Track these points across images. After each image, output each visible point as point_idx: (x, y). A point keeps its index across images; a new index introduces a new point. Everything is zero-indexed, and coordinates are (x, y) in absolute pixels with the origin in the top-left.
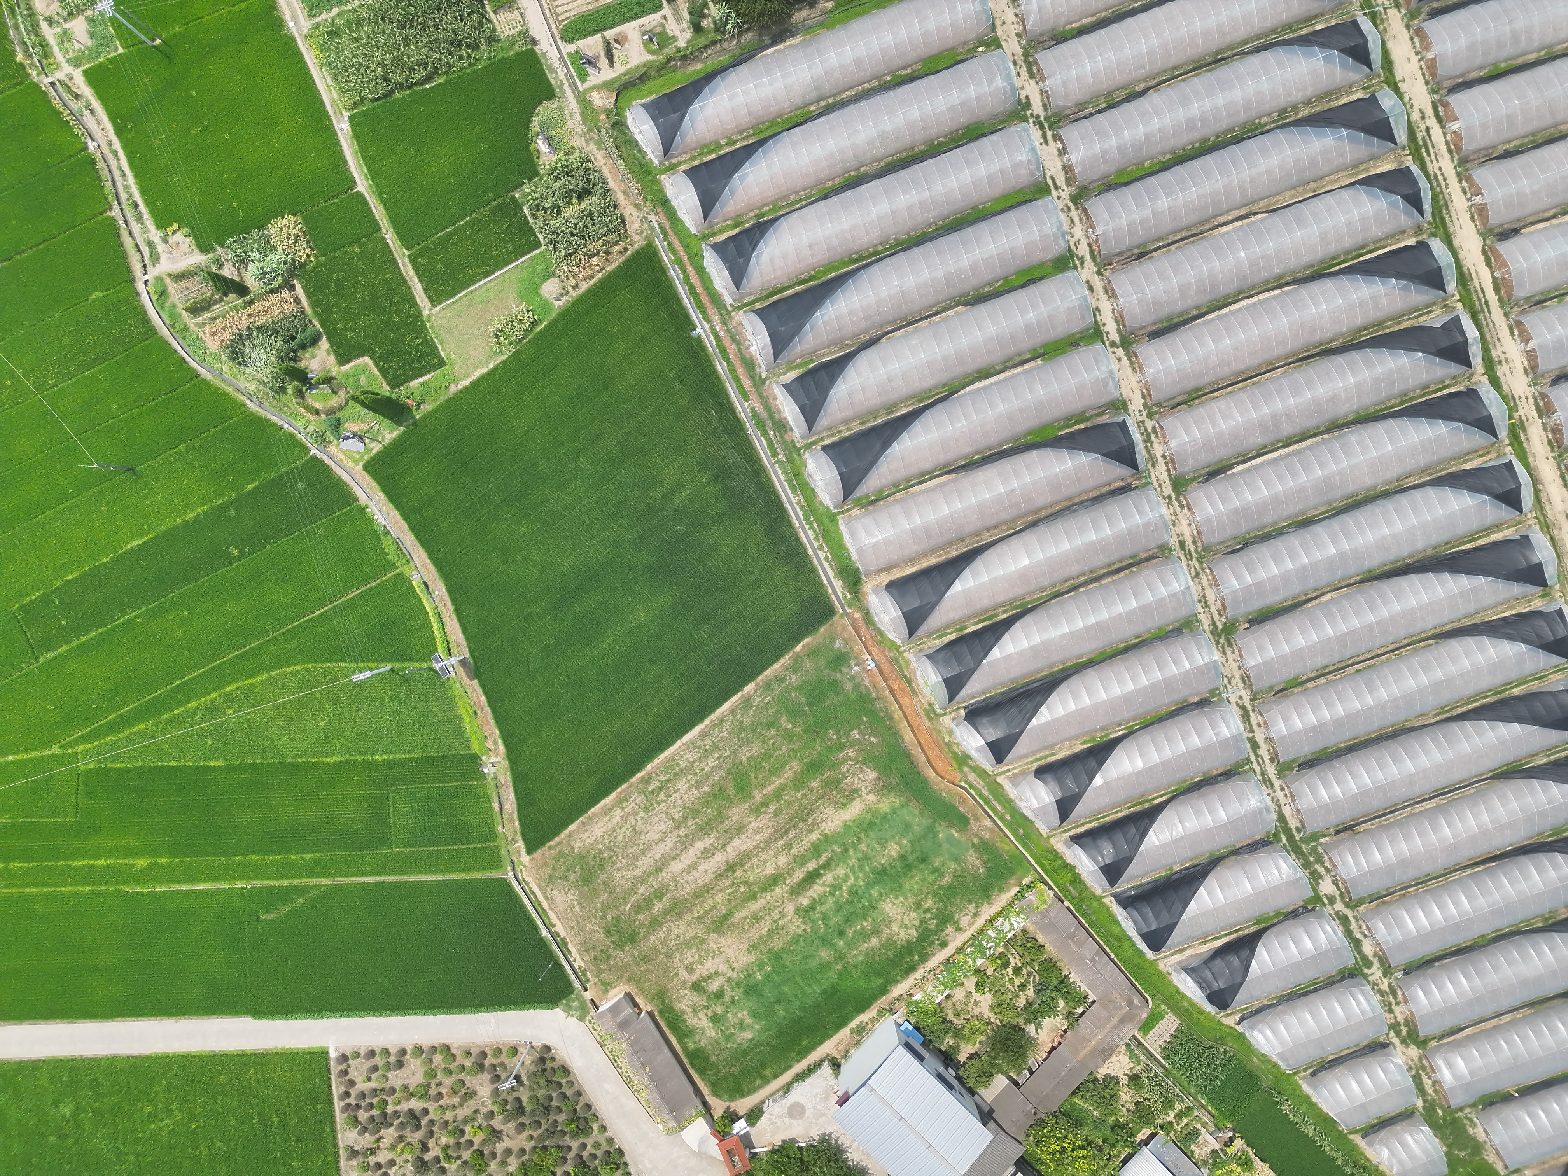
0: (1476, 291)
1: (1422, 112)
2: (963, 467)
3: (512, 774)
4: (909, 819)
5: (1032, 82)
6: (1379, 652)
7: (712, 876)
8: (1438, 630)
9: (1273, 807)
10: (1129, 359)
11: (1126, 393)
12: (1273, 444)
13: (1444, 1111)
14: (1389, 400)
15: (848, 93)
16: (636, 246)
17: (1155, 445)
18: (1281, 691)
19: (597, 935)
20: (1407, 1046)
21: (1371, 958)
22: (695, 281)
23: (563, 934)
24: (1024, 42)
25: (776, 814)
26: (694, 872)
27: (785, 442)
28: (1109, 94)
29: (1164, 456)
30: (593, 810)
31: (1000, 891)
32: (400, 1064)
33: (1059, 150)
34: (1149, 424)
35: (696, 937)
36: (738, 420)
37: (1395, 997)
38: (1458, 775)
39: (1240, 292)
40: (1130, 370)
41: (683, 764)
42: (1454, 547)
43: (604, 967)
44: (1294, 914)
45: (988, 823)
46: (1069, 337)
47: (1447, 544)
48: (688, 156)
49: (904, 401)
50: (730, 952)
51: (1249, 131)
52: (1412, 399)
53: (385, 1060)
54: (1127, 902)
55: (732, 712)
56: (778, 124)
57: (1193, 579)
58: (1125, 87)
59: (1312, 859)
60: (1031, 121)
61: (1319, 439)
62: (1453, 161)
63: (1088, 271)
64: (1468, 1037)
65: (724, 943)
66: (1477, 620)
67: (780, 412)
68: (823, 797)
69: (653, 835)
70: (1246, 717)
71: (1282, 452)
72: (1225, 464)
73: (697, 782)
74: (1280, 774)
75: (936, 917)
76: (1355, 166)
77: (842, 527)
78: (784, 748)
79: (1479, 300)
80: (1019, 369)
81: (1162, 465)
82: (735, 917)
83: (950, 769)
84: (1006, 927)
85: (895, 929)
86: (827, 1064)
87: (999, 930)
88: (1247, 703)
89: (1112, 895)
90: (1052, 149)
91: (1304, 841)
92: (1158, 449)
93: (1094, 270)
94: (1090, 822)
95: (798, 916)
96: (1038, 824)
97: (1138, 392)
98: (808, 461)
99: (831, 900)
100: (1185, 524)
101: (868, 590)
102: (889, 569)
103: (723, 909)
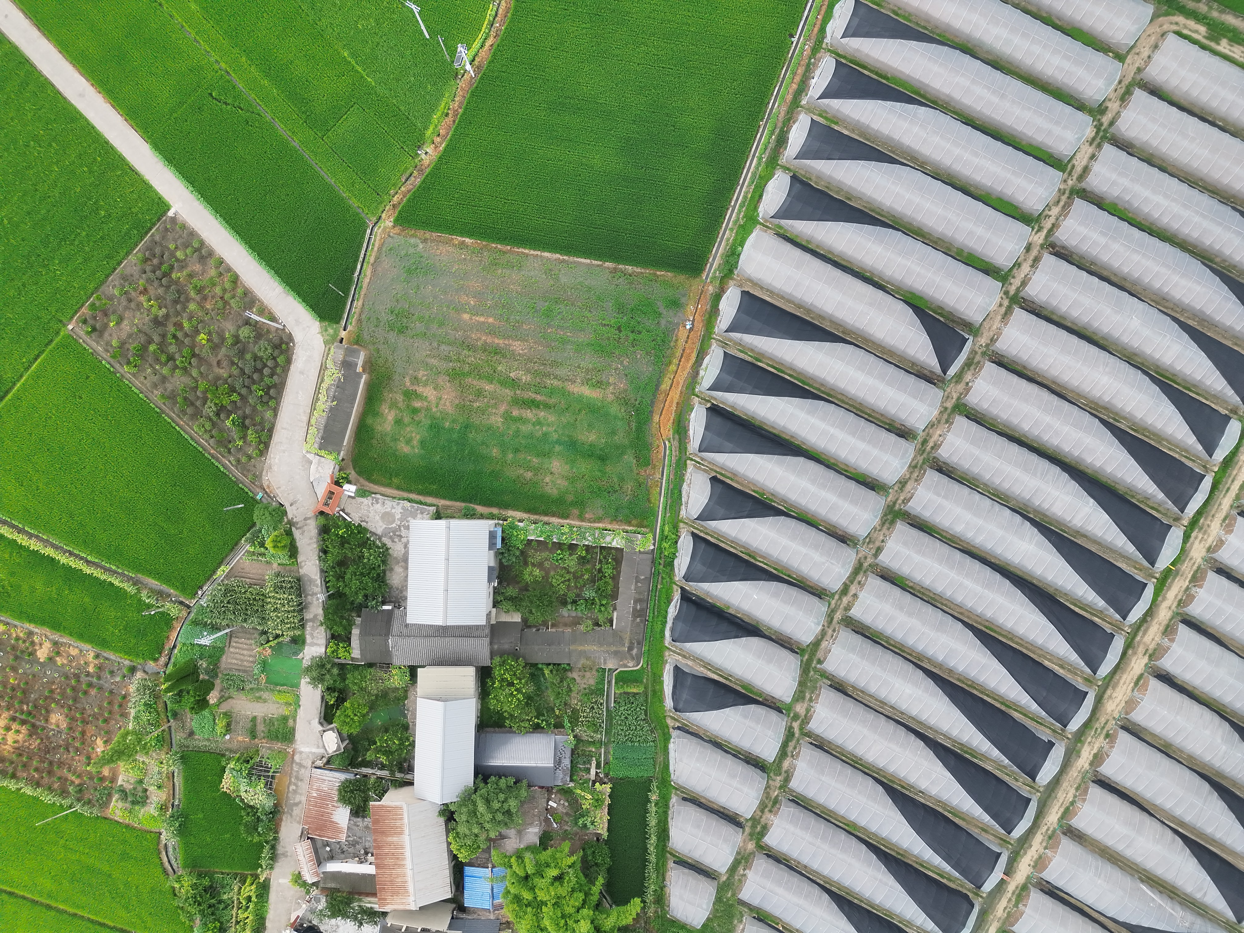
0: (1229, 477)
2: (856, 272)
3: (432, 169)
4: (619, 430)
5: (1119, 103)
7: (480, 344)
8: (1010, 636)
10: (1007, 310)
11: (985, 326)
13: (732, 895)
14: (1120, 484)
17: (969, 373)
19: (384, 307)
21: (782, 771)
23: (365, 285)
24: (1137, 76)
27: (775, 152)
29: (967, 384)
30: (455, 237)
31: (624, 521)
33: (1093, 154)
34: (978, 358)
36: (763, 111)
37: (773, 806)
40: (1001, 317)
45: (658, 477)
46: (987, 263)
49: (864, 200)
50: (445, 395)
55: (586, 268)
57: (910, 466)
58: (1163, 161)
59: (809, 684)
60: (1096, 123)
63: (1037, 238)
65: (448, 387)
67: (791, 132)
70: (857, 571)
72: (995, 423)
74: (842, 622)
75: (577, 497)
77: (754, 233)
79: (1226, 483)
81: (961, 387)
82: (469, 380)
83: (670, 425)
84: (608, 539)
85: (547, 479)
86: (433, 509)
87: (604, 537)
88: (866, 565)
89: (682, 588)
90: (1090, 150)
91: (816, 670)
92: (968, 377)
93: (1041, 241)
94: (712, 536)
95: (503, 416)
96: (683, 507)
97: (992, 334)
98: (776, 176)
99: (530, 427)
100: (938, 432)
101: (731, 283)
102: (755, 284)
103: (467, 368)
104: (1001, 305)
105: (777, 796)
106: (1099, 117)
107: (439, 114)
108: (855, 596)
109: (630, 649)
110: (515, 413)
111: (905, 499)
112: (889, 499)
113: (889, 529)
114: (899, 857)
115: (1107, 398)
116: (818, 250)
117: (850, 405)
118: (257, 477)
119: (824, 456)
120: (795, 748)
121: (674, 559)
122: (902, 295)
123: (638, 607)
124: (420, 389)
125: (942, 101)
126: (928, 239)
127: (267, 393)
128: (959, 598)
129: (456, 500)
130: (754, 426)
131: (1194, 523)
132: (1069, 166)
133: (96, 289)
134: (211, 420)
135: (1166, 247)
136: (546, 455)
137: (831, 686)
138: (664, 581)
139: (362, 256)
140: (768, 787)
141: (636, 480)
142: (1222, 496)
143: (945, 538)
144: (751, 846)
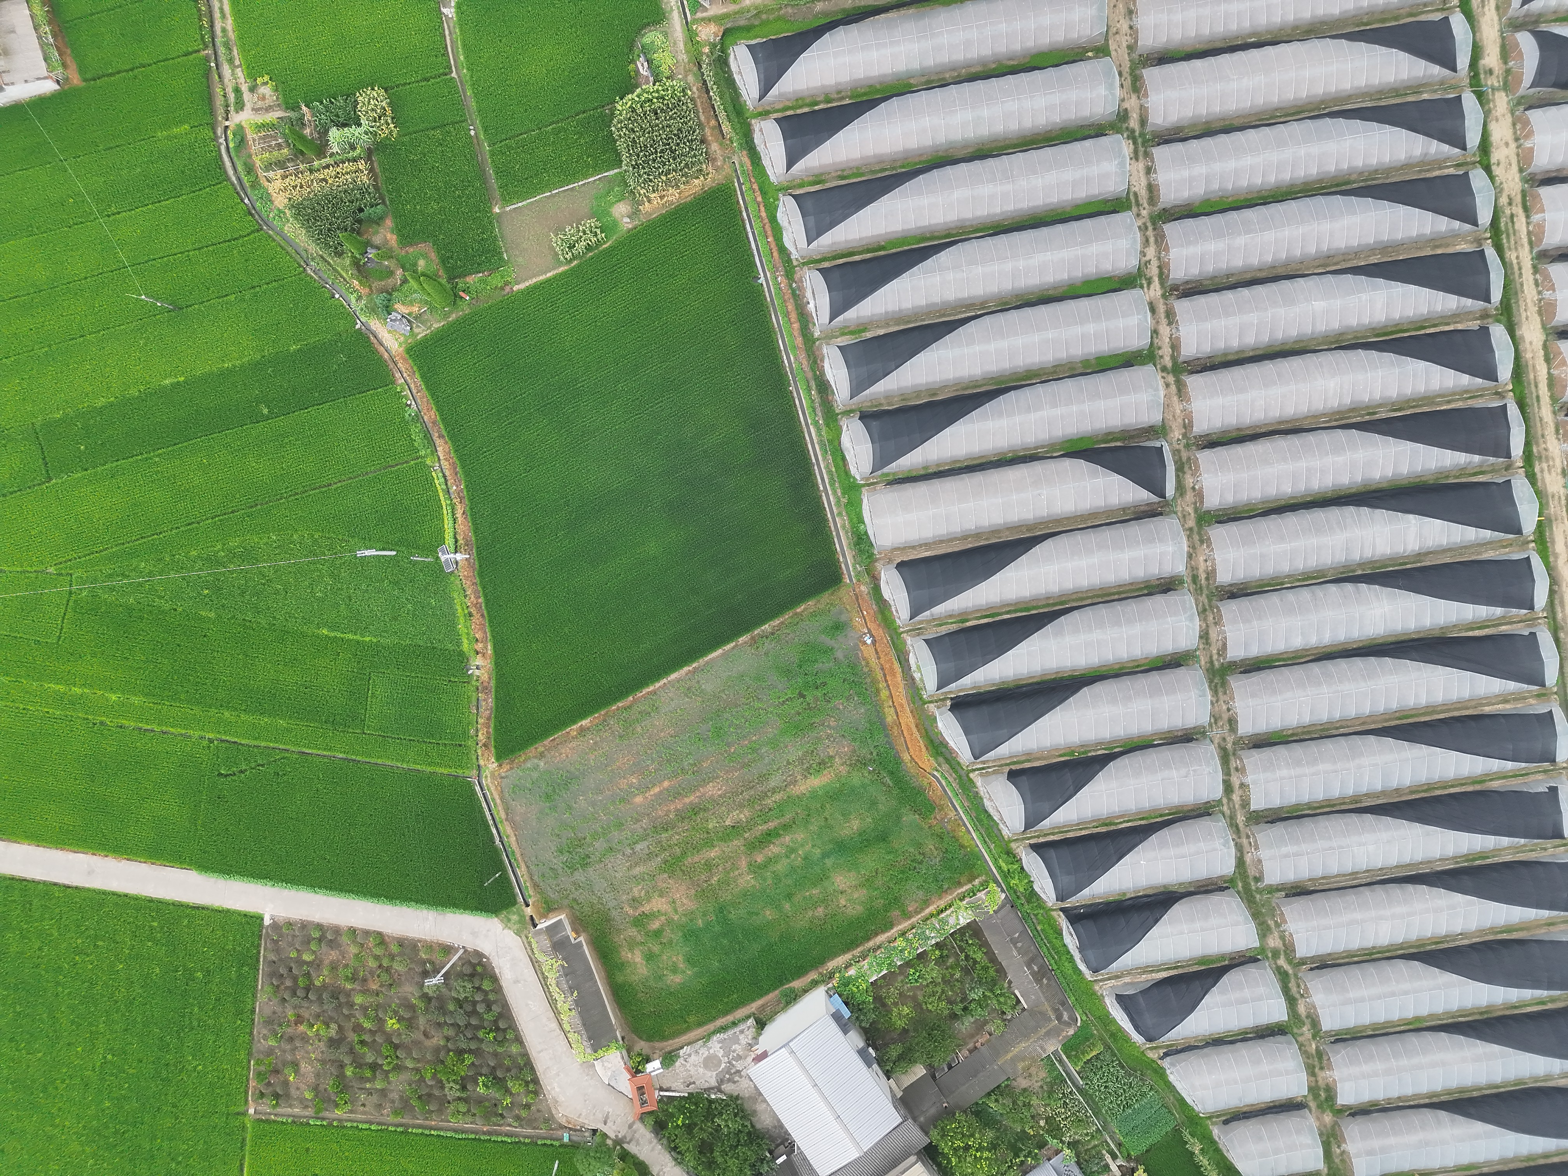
0: (1530, 384)
1: (1510, 198)
3: (496, 679)
5: (1134, 97)
7: (674, 816)
10: (1178, 386)
11: (1168, 419)
15: (951, 74)
16: (714, 183)
17: (1188, 476)
19: (550, 852)
21: (1303, 1019)
23: (514, 846)
24: (1133, 56)
27: (825, 404)
30: (569, 729)
31: (952, 885)
33: (1147, 168)
34: (1185, 454)
36: (782, 374)
37: (1320, 1062)
45: (953, 816)
46: (1123, 356)
48: (783, 106)
50: (676, 894)
54: (1075, 917)
55: (721, 661)
56: (877, 90)
57: (1199, 614)
58: (1223, 119)
59: (1263, 911)
60: (1125, 134)
62: (1531, 252)
63: (1154, 293)
65: (673, 884)
67: (826, 374)
70: (1225, 759)
74: (1248, 822)
75: (885, 897)
76: (1434, 239)
77: (865, 500)
79: (1531, 394)
81: (1189, 497)
82: (688, 860)
83: (926, 755)
84: (952, 921)
85: (843, 902)
86: (751, 1022)
87: (944, 922)
88: (1229, 746)
89: (1062, 910)
90: (1141, 165)
91: (1260, 891)
92: (1189, 481)
93: (1159, 292)
94: (1053, 834)
95: (750, 871)
96: (1001, 826)
97: (1180, 421)
98: (845, 428)
99: (785, 862)
100: (1201, 559)
101: (879, 565)
102: (903, 549)
103: (678, 850)
104: (1167, 385)
105: (1317, 1047)
106: (1125, 126)
107: (462, 620)
108: (1242, 785)
109: (1059, 1018)
110: (760, 858)
111: (1218, 650)
112: (1203, 663)
113: (1225, 693)
114: (1486, 1016)
115: (1347, 401)
116: (941, 469)
117: (1091, 597)
118: (549, 1120)
119: (1104, 669)
120: (1299, 986)
121: (1032, 887)
122: (1060, 450)
123: (1035, 968)
124: (646, 908)
125: (957, 228)
126: (1045, 374)
127: (498, 1029)
128: (1352, 712)
129: (766, 994)
130: (1010, 690)
131: (1528, 457)
132: (1132, 197)
133: (250, 1054)
134: (459, 1099)
135: (1292, 206)
136: (822, 878)
137: (1287, 896)
138: (1040, 916)
139: (489, 818)
140: (1301, 1046)
141: (932, 834)
142: (1537, 410)
143: (1289, 659)
144: (1328, 1118)
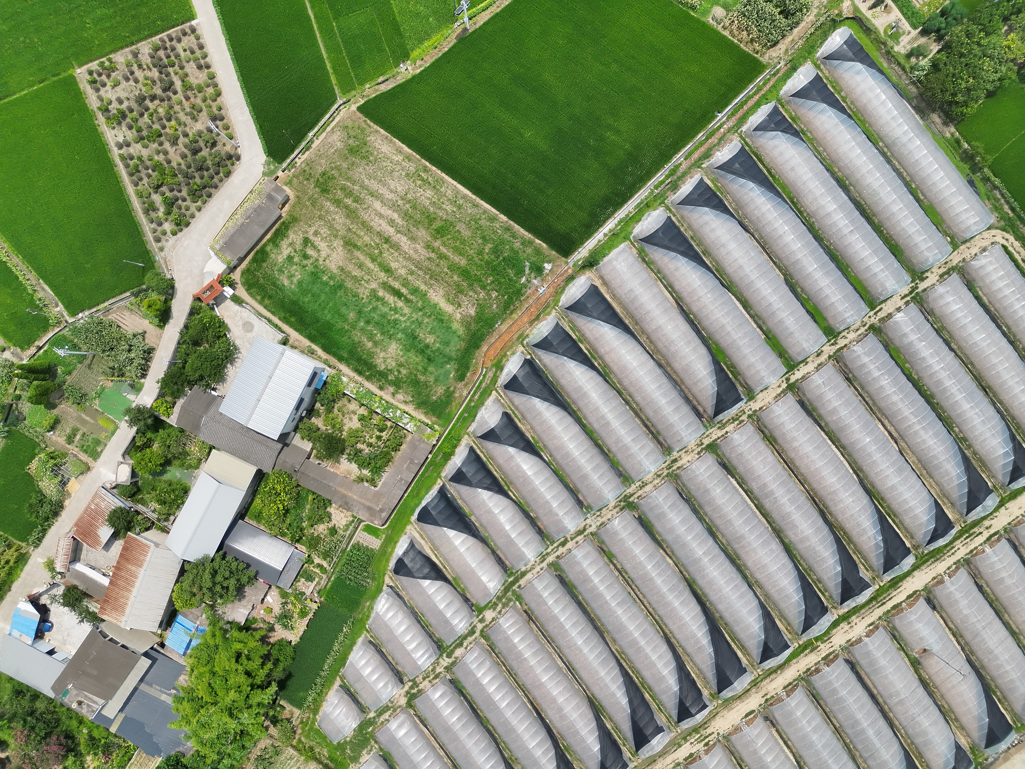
0: (889, 595)
1: (990, 526)
2: (683, 310)
3: (404, 83)
4: (452, 344)
5: (937, 278)
6: (646, 603)
7: (378, 229)
8: (670, 635)
9: (529, 566)
10: (782, 392)
11: (760, 396)
12: (756, 498)
13: (372, 731)
14: (804, 561)
15: (897, 164)
16: (761, 59)
17: (732, 425)
18: (603, 550)
19: (320, 168)
20: (405, 696)
21: (453, 656)
22: (751, 103)
23: (314, 146)
24: (961, 264)
25: (429, 259)
26: (377, 218)
27: (665, 193)
28: (944, 328)
29: (727, 433)
30: (397, 141)
31: (425, 413)
32: (200, 67)
33: (900, 307)
34: (744, 417)
35: (338, 231)
36: (670, 158)
37: (433, 679)
38: (583, 674)
39: (844, 448)
40: (775, 395)
41: (443, 189)
42: (725, 629)
43: (301, 178)
44: (466, 600)
45: (465, 393)
46: (784, 350)
47: (726, 624)
48: (827, 75)
49: (714, 260)
50: (334, 255)
51: (946, 422)
52: (809, 575)
53: (199, 56)
54: (442, 492)
55: (485, 212)
56: (864, 125)
57: (656, 474)
58: (951, 336)
59: (504, 600)
60: (913, 284)
61: (767, 525)
62: (966, 555)
63: (829, 350)
64: (422, 732)
65: (340, 250)
66: (684, 658)
67: (684, 183)
68: (449, 285)
69: (392, 184)
70: (580, 533)
71: (752, 505)
72: (734, 472)
73: (434, 202)
74: (550, 565)
75: (397, 378)
76: (944, 495)
77: (622, 246)
78: (472, 251)
79: (884, 598)
80: (755, 326)
81: (721, 433)
83: (493, 358)
84: (405, 421)
85: (381, 355)
86: (282, 335)
87: (402, 417)
88: (588, 531)
89: (443, 484)
90: (900, 303)
91: (514, 592)
92: (730, 428)
93: (831, 353)
94: (485, 455)
95: (370, 292)
96: (474, 423)
97: (763, 404)
98: (658, 211)
99: (387, 309)
100: (688, 458)
101: (588, 273)
102: (605, 284)
104: (779, 386)
105: (440, 673)
106: (918, 281)
109: (382, 511)
111: (640, 496)
112: (628, 491)
113: (617, 513)
120: (471, 643)
124: (317, 242)
131: (846, 616)
132: (878, 308)
133: (111, 53)
136: (389, 336)
137: (520, 609)
139: (323, 121)
140: (437, 663)
142: (875, 607)
144: (403, 701)
